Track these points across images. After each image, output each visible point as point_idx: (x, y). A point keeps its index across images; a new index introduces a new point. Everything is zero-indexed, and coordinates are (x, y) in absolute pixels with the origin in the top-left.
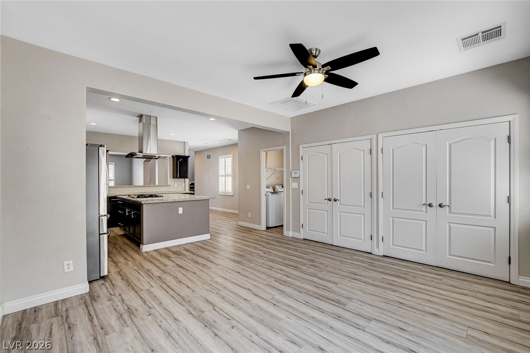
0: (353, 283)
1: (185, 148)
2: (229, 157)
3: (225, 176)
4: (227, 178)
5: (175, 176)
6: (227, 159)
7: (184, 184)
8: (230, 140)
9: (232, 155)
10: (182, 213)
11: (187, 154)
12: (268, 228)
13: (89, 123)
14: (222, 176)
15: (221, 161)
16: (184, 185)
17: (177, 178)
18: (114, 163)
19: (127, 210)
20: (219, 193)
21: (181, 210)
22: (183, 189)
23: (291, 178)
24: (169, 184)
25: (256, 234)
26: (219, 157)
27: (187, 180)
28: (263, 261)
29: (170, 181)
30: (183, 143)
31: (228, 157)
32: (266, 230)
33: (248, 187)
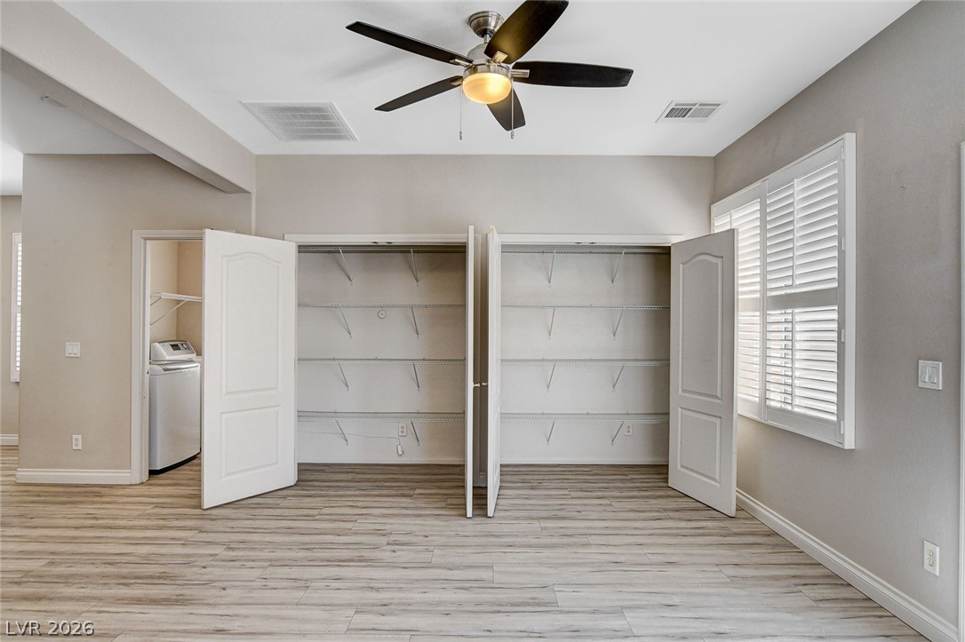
0: (515, 555)
12: (153, 473)
25: (125, 499)
28: (258, 572)
32: (149, 482)
33: (73, 349)
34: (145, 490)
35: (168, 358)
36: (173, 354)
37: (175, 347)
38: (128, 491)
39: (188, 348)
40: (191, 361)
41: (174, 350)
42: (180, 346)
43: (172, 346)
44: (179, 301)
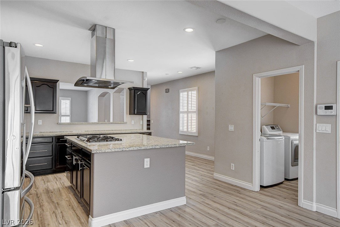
1: (143, 79)
2: (193, 90)
3: (188, 112)
4: (190, 115)
5: (132, 112)
6: (190, 93)
7: (141, 121)
8: (198, 68)
9: (196, 88)
10: (149, 166)
11: (145, 86)
12: (262, 187)
13: (34, 44)
14: (183, 112)
15: (183, 95)
16: (141, 123)
17: (134, 114)
18: (70, 99)
19: (74, 158)
20: (180, 133)
21: (147, 163)
22: (141, 128)
23: (315, 116)
24: (125, 121)
26: (180, 91)
27: (145, 117)
29: (127, 117)
30: (142, 73)
31: (191, 90)
32: (260, 191)
33: (231, 128)
34: (258, 196)
35: (269, 133)
36: (271, 131)
37: (273, 128)
38: (251, 194)
39: (278, 129)
40: (280, 136)
41: (272, 129)
42: (275, 127)
43: (271, 127)
44: (274, 106)
